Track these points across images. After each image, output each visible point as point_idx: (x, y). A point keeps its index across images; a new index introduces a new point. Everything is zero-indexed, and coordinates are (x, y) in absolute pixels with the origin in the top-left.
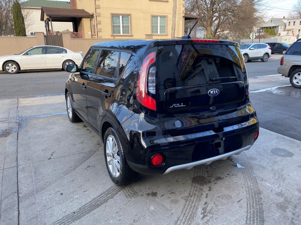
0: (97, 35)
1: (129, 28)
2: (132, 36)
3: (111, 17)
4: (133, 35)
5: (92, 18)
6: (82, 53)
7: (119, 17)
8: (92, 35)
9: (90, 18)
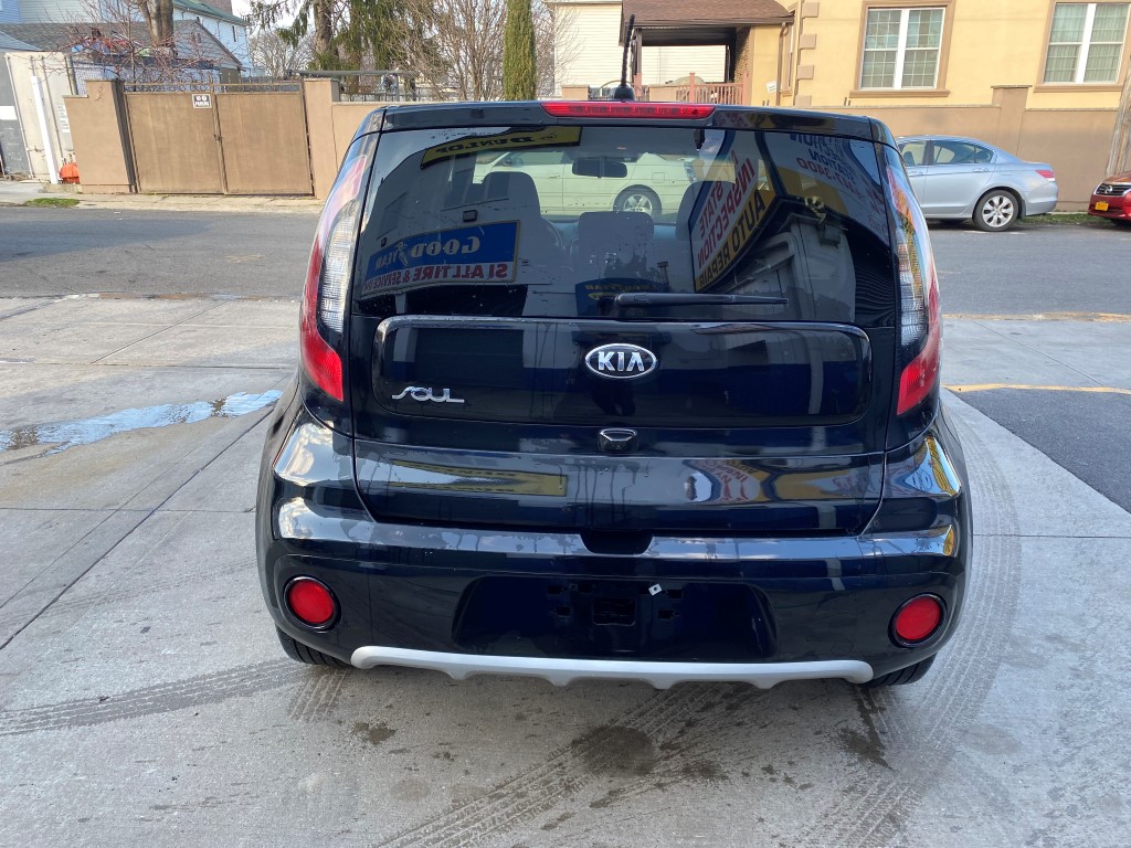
0: (796, 93)
1: (935, 58)
2: (945, 94)
3: (862, 20)
4: (948, 87)
5: (787, 24)
6: (690, 165)
7: (897, 16)
8: (779, 94)
9: (780, 25)
